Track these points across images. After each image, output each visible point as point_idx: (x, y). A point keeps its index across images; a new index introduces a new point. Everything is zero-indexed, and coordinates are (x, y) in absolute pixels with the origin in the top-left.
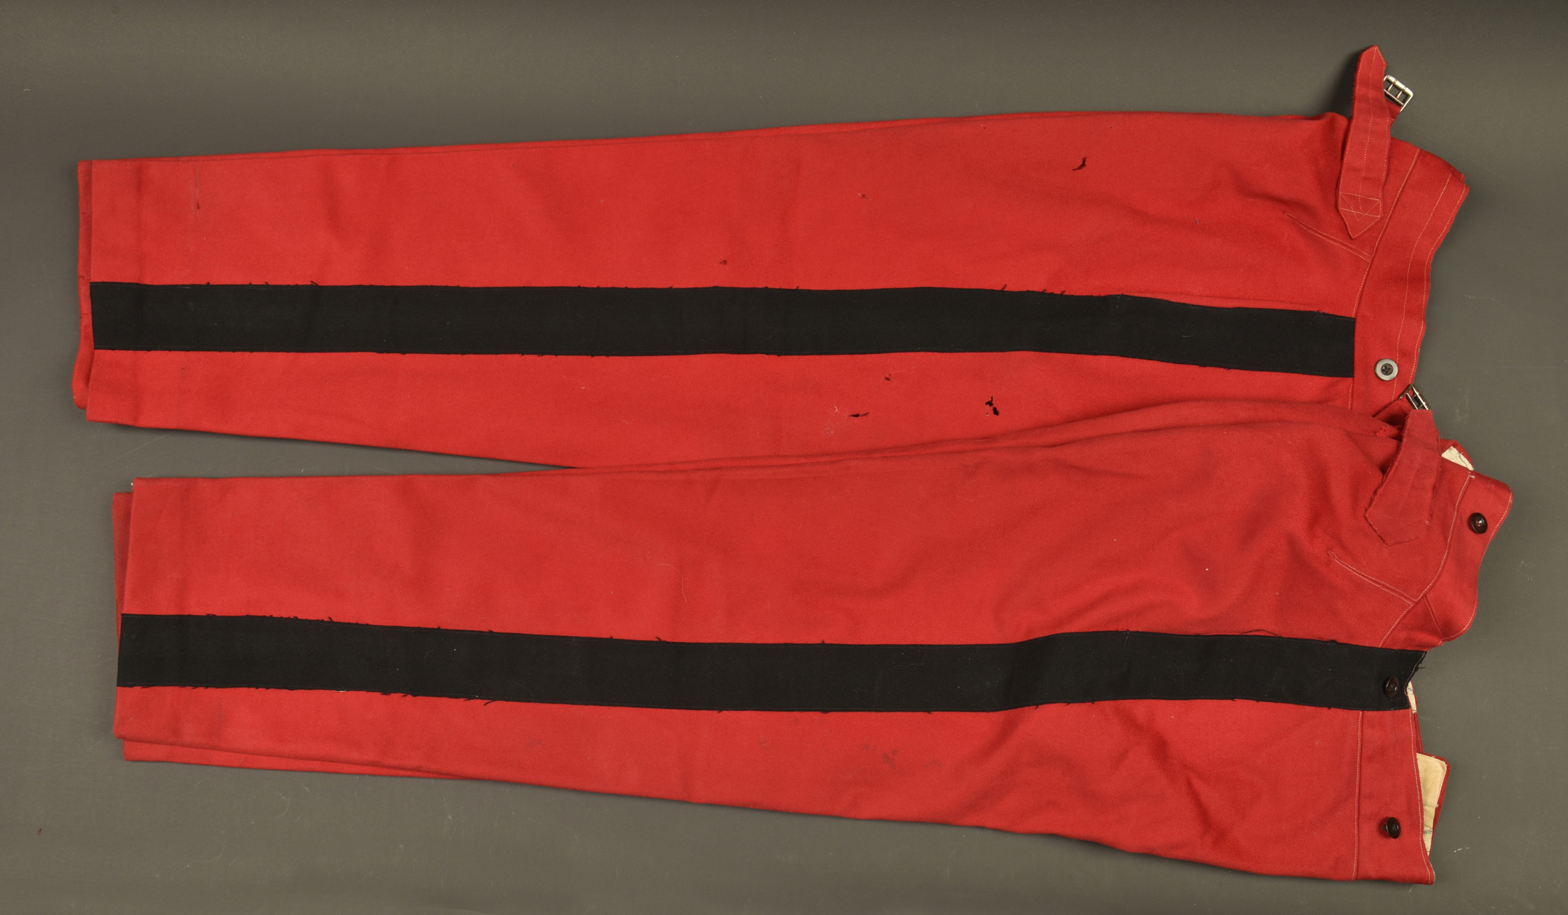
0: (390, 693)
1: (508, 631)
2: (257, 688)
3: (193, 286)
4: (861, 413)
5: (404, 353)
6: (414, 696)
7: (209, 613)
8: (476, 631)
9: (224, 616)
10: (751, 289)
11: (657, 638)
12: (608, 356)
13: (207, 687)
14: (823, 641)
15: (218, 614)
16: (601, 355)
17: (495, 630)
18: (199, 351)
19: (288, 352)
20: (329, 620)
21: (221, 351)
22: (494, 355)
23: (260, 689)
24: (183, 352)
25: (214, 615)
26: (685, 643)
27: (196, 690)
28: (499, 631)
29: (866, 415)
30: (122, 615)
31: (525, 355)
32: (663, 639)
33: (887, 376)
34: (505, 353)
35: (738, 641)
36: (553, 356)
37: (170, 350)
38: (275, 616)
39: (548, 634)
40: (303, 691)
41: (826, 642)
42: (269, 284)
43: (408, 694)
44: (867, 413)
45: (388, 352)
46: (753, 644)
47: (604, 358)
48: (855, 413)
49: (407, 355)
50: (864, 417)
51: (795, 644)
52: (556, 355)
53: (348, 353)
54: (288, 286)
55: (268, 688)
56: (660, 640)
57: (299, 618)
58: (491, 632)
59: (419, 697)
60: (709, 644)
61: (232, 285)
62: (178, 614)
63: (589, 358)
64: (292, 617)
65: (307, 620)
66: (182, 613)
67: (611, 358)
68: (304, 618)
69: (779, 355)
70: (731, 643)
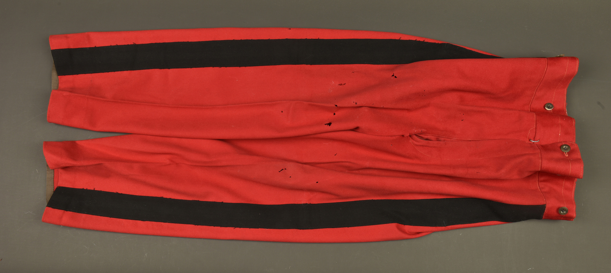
3: (90, 48)
4: (343, 84)
5: (169, 69)
10: (301, 39)
12: (246, 67)
16: (243, 66)
18: (96, 73)
19: (127, 71)
21: (103, 73)
22: (203, 68)
24: (90, 74)
29: (344, 84)
31: (214, 67)
33: (353, 71)
34: (206, 67)
36: (225, 67)
37: (85, 74)
42: (118, 45)
44: (345, 84)
45: (163, 68)
47: (244, 68)
48: (340, 83)
49: (171, 69)
50: (344, 85)
52: (226, 67)
53: (149, 70)
54: (125, 45)
61: (104, 47)
63: (238, 68)
67: (247, 67)
69: (311, 65)
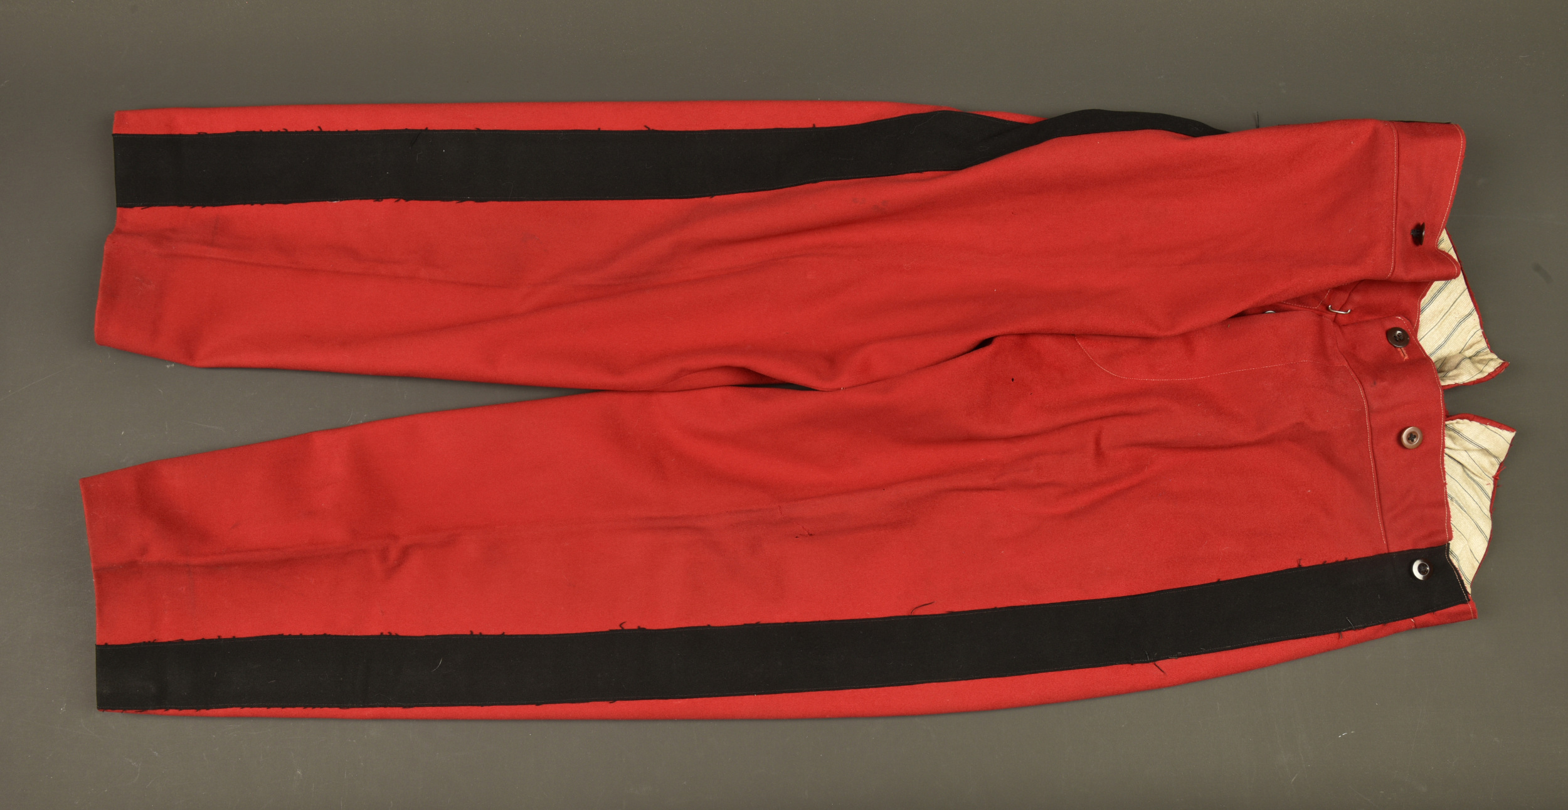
0: (382, 199)
1: (495, 128)
2: (252, 204)
6: (407, 200)
7: (199, 131)
8: (463, 130)
9: (215, 134)
11: (646, 126)
13: (204, 206)
14: (814, 125)
15: (209, 132)
17: (482, 128)
20: (318, 130)
23: (255, 206)
25: (206, 133)
26: (674, 132)
27: (193, 209)
28: (487, 129)
30: (113, 135)
32: (651, 128)
35: (728, 128)
38: (264, 130)
39: (535, 129)
40: (297, 204)
41: (817, 126)
43: (400, 198)
46: (743, 130)
51: (785, 129)
55: (262, 204)
56: (649, 129)
57: (289, 130)
58: (478, 130)
59: (411, 202)
60: (698, 131)
62: (169, 133)
64: (282, 130)
65: (296, 132)
66: (173, 133)
68: (294, 130)
70: (720, 130)
